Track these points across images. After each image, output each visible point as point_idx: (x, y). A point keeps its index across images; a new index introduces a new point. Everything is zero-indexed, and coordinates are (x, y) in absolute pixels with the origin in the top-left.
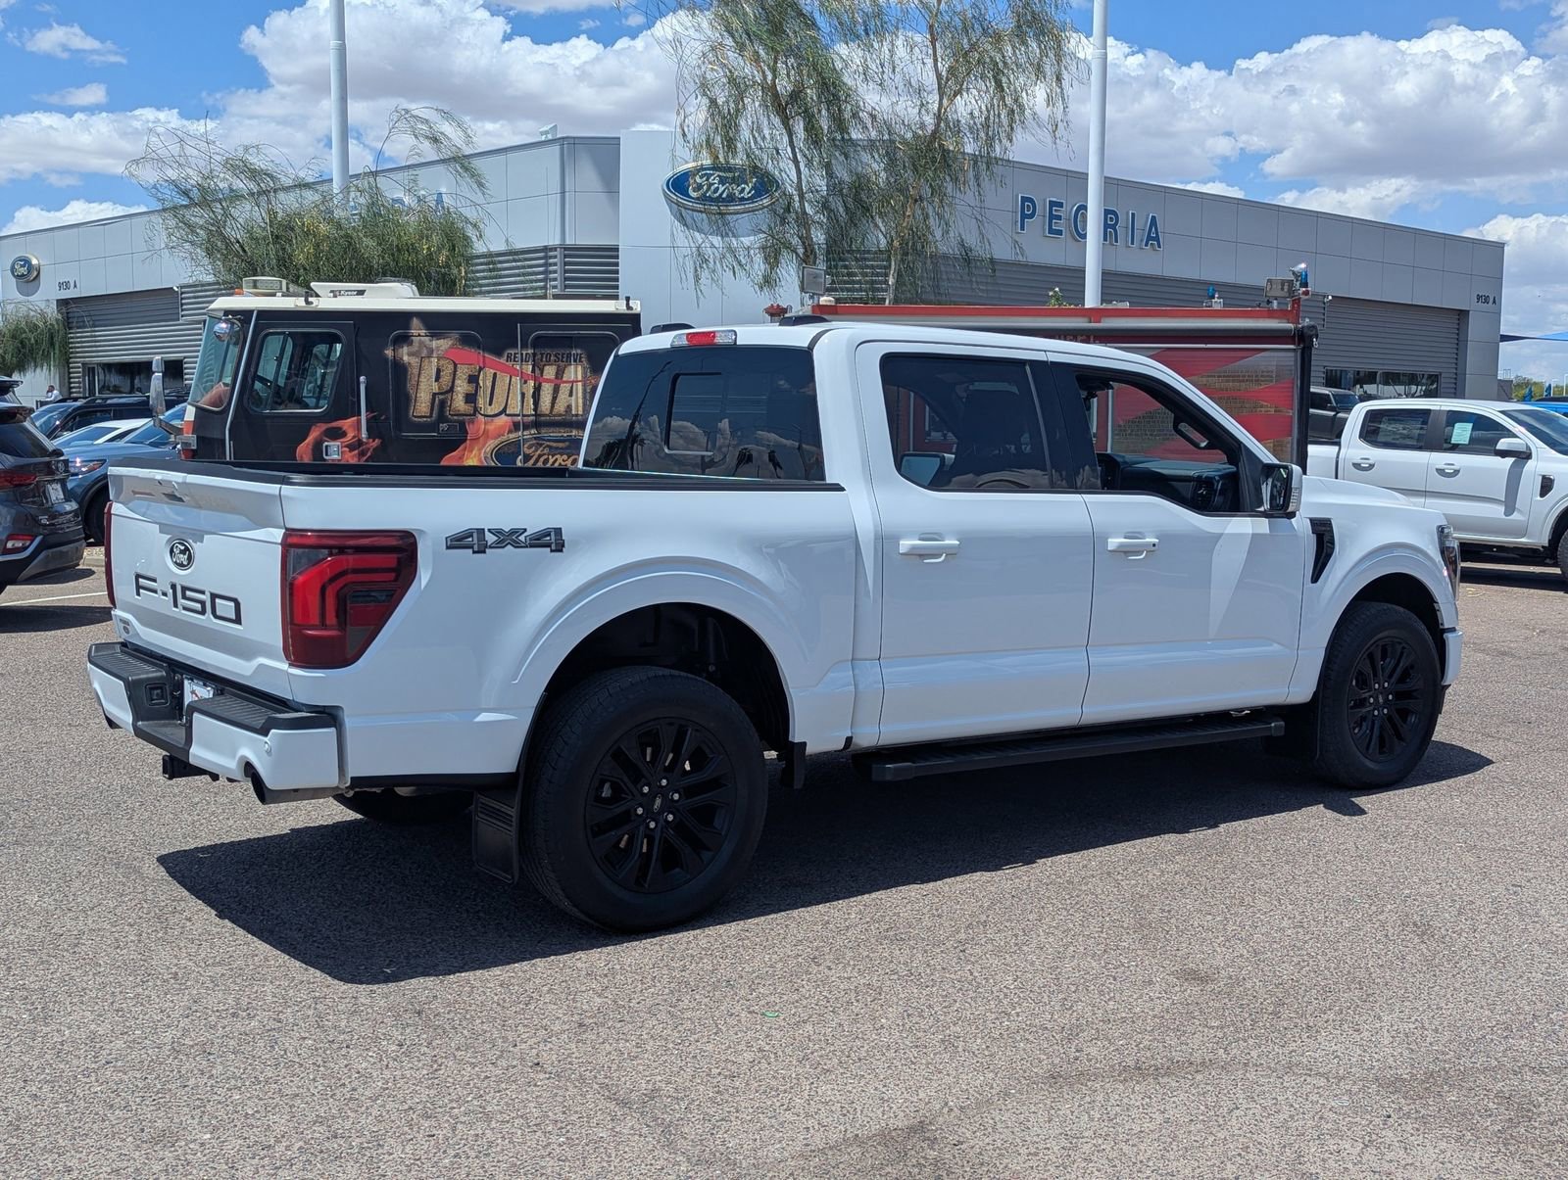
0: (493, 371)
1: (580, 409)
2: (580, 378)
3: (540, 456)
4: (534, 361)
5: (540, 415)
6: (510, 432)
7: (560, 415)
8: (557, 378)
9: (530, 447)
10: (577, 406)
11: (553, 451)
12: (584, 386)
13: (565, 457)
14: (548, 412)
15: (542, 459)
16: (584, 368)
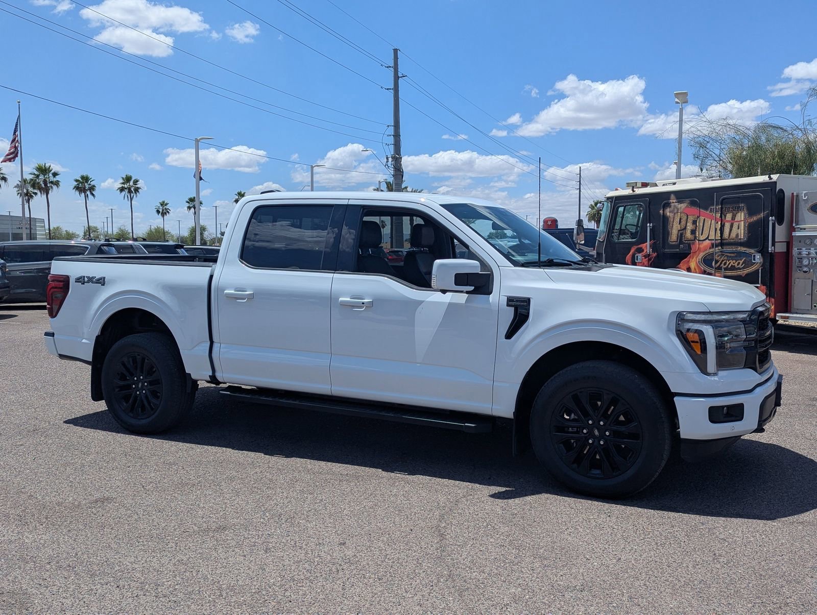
0: (703, 218)
1: (742, 235)
2: (742, 219)
3: (723, 261)
4: (721, 211)
5: (724, 240)
6: (710, 248)
7: (733, 239)
8: (732, 219)
9: (718, 256)
10: (741, 234)
11: (729, 258)
12: (744, 223)
13: (734, 261)
14: (727, 238)
15: (723, 263)
16: (745, 214)
